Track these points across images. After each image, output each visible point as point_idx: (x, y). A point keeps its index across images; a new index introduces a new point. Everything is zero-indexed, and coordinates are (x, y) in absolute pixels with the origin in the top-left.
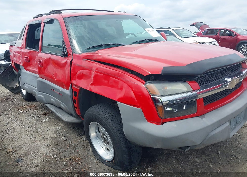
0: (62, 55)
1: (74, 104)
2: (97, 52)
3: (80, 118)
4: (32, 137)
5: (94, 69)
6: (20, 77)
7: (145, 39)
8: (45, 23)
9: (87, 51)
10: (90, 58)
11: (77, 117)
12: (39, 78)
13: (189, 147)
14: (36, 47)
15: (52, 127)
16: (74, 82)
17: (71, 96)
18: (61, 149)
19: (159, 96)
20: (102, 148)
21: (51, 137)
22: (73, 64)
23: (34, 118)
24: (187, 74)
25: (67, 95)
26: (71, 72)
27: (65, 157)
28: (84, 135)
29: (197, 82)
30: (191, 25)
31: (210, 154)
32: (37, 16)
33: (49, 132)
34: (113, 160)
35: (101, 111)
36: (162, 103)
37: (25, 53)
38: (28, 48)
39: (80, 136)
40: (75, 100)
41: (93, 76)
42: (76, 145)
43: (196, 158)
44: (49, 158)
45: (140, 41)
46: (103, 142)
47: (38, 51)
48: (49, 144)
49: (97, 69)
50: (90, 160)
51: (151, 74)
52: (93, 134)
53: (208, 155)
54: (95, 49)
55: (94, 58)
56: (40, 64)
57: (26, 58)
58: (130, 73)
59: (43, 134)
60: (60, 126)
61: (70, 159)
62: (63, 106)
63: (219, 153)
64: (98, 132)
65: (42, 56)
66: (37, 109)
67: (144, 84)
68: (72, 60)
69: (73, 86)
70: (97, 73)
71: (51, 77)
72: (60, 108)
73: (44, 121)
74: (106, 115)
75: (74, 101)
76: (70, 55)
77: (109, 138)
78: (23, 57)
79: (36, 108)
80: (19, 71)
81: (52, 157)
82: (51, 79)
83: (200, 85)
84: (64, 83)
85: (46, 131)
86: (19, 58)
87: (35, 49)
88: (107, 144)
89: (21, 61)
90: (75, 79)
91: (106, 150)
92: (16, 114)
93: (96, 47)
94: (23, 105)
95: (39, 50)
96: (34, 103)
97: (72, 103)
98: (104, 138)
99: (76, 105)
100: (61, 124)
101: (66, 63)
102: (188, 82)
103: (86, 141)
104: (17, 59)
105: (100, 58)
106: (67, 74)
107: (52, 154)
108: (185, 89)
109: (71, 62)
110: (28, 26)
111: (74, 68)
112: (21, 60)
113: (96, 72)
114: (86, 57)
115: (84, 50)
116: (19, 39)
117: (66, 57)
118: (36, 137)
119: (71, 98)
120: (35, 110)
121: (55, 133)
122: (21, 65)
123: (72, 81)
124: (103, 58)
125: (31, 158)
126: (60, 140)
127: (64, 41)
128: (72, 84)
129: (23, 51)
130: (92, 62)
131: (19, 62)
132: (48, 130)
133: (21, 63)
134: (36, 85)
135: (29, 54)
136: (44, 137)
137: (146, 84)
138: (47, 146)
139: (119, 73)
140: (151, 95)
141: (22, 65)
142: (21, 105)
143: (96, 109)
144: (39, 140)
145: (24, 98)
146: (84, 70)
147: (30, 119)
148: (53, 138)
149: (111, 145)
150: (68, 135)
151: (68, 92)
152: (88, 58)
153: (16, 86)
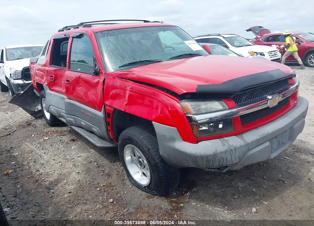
0: (93, 73)
1: (108, 126)
2: (131, 70)
3: (114, 142)
4: (62, 164)
5: (128, 88)
6: (43, 98)
7: (184, 54)
8: (73, 38)
9: (120, 69)
10: (124, 76)
11: (111, 141)
12: (67, 99)
13: (227, 167)
14: (62, 64)
15: (82, 154)
16: (107, 103)
17: (104, 118)
18: (93, 176)
19: (194, 115)
20: (137, 173)
21: (82, 164)
22: (105, 83)
23: (62, 144)
24: (225, 92)
25: (100, 117)
26: (104, 92)
27: (98, 183)
28: (118, 161)
29: (234, 100)
30: (248, 31)
31: (255, 179)
32: (63, 29)
33: (80, 158)
34: (149, 185)
35: (136, 133)
36: (196, 122)
37: (50, 71)
38: (53, 66)
39: (114, 162)
40: (109, 122)
41: (127, 96)
42: (110, 172)
43: (239, 183)
44: (81, 185)
45: (178, 56)
46: (139, 166)
47: (66, 69)
48: (81, 171)
49: (131, 88)
50: (126, 187)
51: (185, 92)
52: (128, 158)
53: (253, 180)
54: (130, 67)
55: (129, 76)
56: (67, 83)
57: (51, 76)
58: (165, 92)
59: (73, 161)
60: (91, 153)
61: (104, 186)
62: (95, 129)
63: (265, 178)
64: (133, 156)
65: (70, 74)
66: (64, 135)
67: (179, 103)
68: (105, 79)
69: (106, 107)
70: (131, 93)
71: (81, 98)
72: (92, 132)
73: (73, 148)
74: (142, 137)
75: (107, 124)
76: (102, 73)
77: (145, 162)
78: (47, 76)
79: (62, 134)
80: (42, 92)
81: (85, 184)
82: (81, 100)
83: (237, 103)
84: (97, 104)
85: (76, 158)
86: (42, 77)
87: (61, 66)
88: (143, 168)
89: (45, 81)
90: (108, 100)
91: (142, 176)
92: (41, 140)
93: (130, 64)
94: (48, 131)
95: (66, 67)
96: (59, 129)
97: (105, 126)
98: (140, 162)
99: (109, 128)
100: (93, 151)
101: (98, 83)
102: (224, 101)
103: (121, 167)
104: (40, 78)
105: (135, 76)
106: (99, 94)
107: (84, 181)
108: (221, 107)
109: (104, 81)
110: (53, 40)
111: (107, 87)
112: (45, 79)
113: (130, 91)
114: (120, 76)
115: (117, 68)
116: (42, 55)
117: (98, 76)
118: (66, 165)
119: (104, 120)
120: (61, 136)
121: (85, 159)
122: (45, 85)
123: (105, 102)
124: (138, 76)
125: (63, 185)
126: (92, 167)
127: (95, 59)
128: (105, 105)
129: (47, 68)
130: (126, 81)
131: (42, 81)
132: (78, 157)
133: (44, 82)
134: (64, 108)
135: (55, 72)
136: (74, 164)
137: (181, 102)
138: (79, 173)
139: (154, 92)
140: (186, 114)
141: (47, 85)
142: (46, 131)
143: (131, 130)
144: (70, 167)
145: (47, 123)
146: (118, 90)
147: (57, 145)
148: (84, 165)
149: (147, 169)
150: (100, 162)
151: (101, 114)
152: (122, 77)
153: (38, 109)
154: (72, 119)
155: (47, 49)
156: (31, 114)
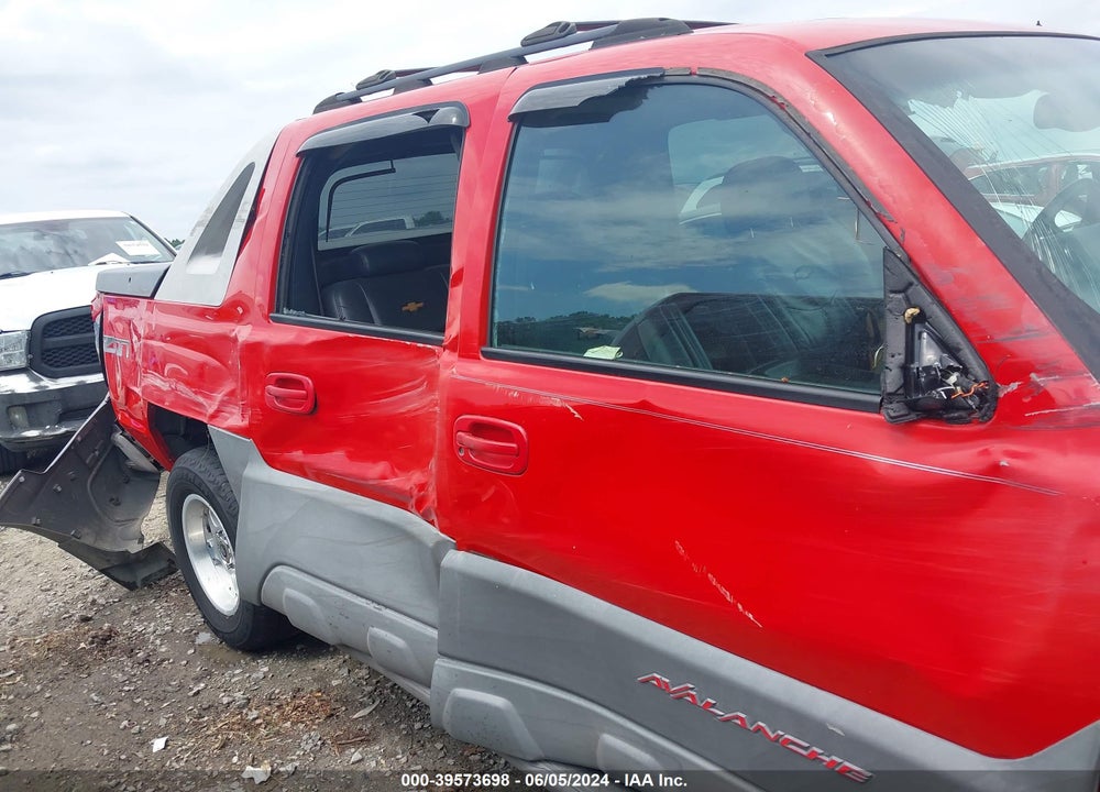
6: (194, 497)
8: (519, 121)
38: (286, 314)
57: (287, 383)
86: (200, 382)
89: (225, 403)
94: (238, 696)
112: (225, 391)
116: (197, 252)
122: (225, 429)
131: (198, 404)
133: (218, 411)
141: (242, 431)
142: (224, 699)
153: (141, 540)
154: (497, 701)
155: (243, 213)
156: (102, 571)
